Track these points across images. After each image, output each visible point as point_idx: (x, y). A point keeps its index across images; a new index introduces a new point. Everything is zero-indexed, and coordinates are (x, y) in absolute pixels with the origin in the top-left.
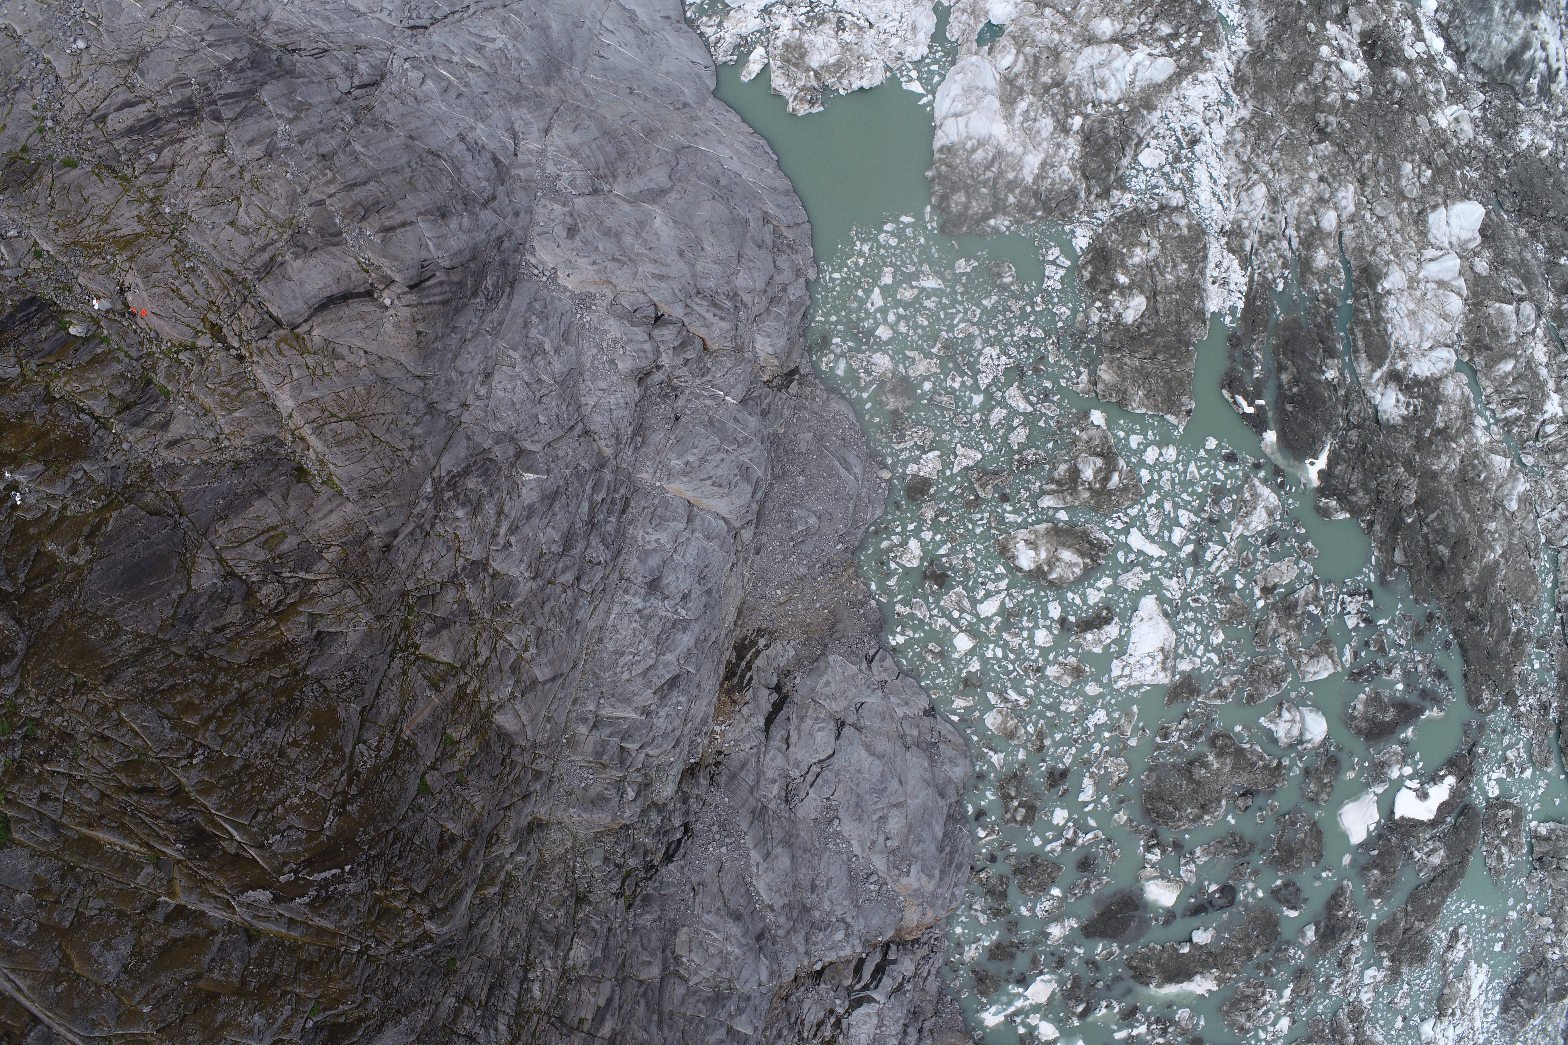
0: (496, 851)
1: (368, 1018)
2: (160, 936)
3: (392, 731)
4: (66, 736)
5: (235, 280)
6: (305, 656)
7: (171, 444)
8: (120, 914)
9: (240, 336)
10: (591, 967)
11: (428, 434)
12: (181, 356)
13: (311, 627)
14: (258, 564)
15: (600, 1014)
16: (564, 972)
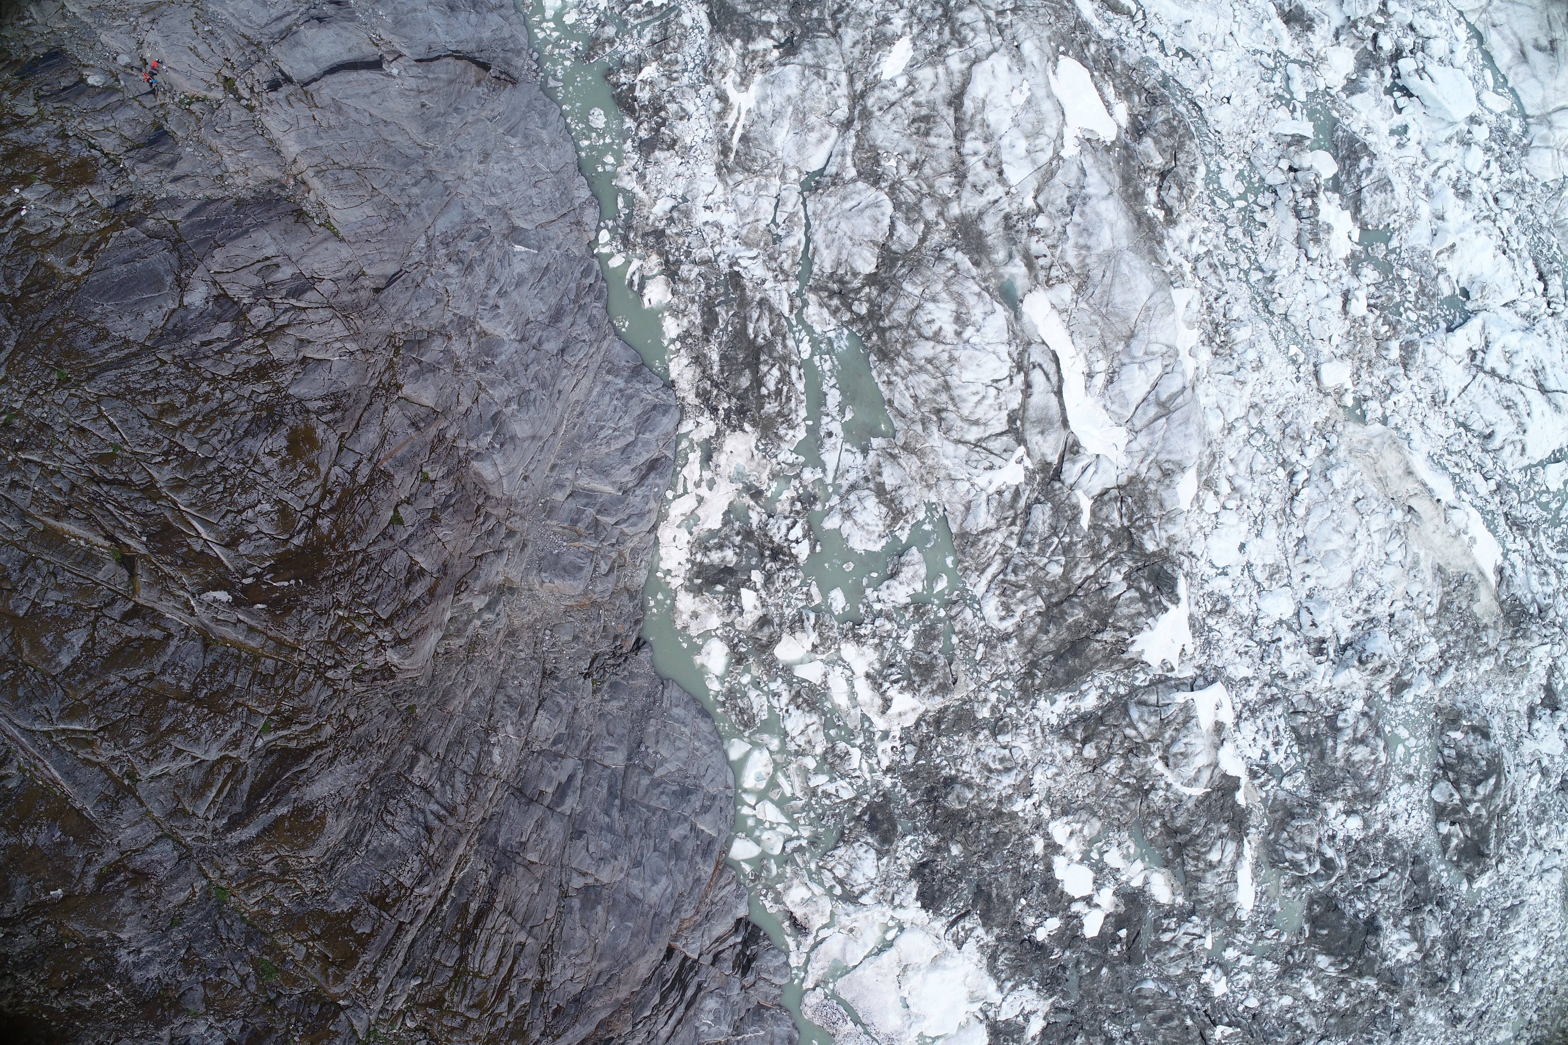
0: (465, 599)
1: (321, 745)
2: (115, 632)
3: (370, 460)
4: (43, 427)
5: (251, 43)
6: (289, 376)
7: (175, 180)
8: (77, 608)
9: (252, 89)
10: (555, 743)
11: (424, 196)
12: (194, 107)
13: (297, 350)
14: (251, 288)
15: (562, 791)
16: (527, 743)
